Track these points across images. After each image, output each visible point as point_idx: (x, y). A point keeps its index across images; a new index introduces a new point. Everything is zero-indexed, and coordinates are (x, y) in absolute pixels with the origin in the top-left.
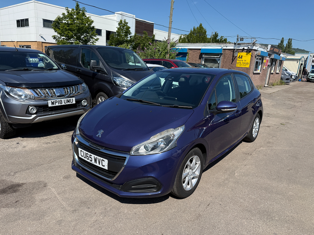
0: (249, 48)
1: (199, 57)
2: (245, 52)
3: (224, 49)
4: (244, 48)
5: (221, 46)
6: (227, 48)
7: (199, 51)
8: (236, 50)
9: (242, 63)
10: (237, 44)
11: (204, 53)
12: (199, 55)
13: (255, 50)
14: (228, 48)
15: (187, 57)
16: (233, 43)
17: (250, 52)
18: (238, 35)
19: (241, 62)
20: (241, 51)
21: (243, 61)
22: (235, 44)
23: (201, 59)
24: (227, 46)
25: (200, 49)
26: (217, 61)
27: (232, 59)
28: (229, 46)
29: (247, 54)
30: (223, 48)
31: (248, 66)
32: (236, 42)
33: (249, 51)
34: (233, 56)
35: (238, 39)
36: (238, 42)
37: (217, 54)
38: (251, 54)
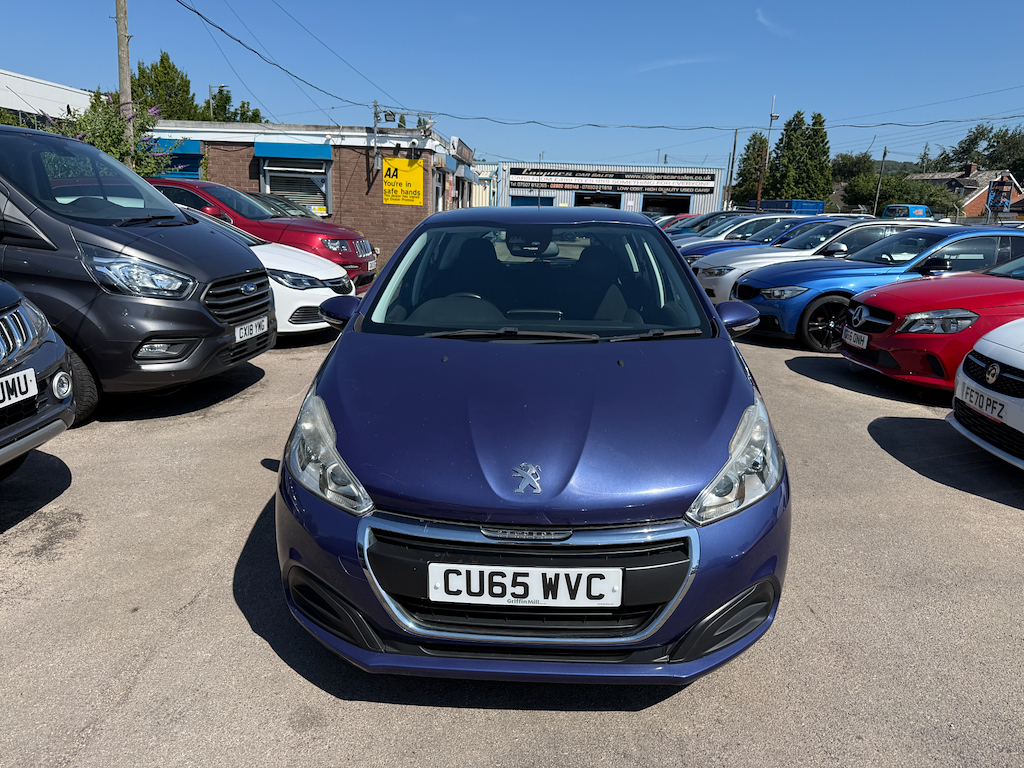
0: (414, 143)
1: (248, 172)
2: (403, 156)
3: (335, 146)
4: (398, 145)
5: (324, 136)
6: (344, 143)
7: (246, 151)
8: (376, 150)
9: (399, 193)
10: (376, 130)
11: (265, 159)
12: (248, 164)
13: (432, 152)
14: (348, 142)
15: (201, 171)
16: (361, 128)
17: (418, 157)
18: (375, 102)
19: (395, 188)
20: (391, 152)
21: (400, 184)
22: (369, 130)
23: (259, 179)
24: (343, 137)
25: (251, 144)
26: (318, 184)
27: (368, 179)
28: (349, 136)
29: (410, 165)
30: (331, 143)
31: (418, 202)
32: (372, 126)
33: (415, 154)
34: (369, 170)
35: (376, 115)
36: (379, 125)
37: (317, 164)
38: (422, 164)
